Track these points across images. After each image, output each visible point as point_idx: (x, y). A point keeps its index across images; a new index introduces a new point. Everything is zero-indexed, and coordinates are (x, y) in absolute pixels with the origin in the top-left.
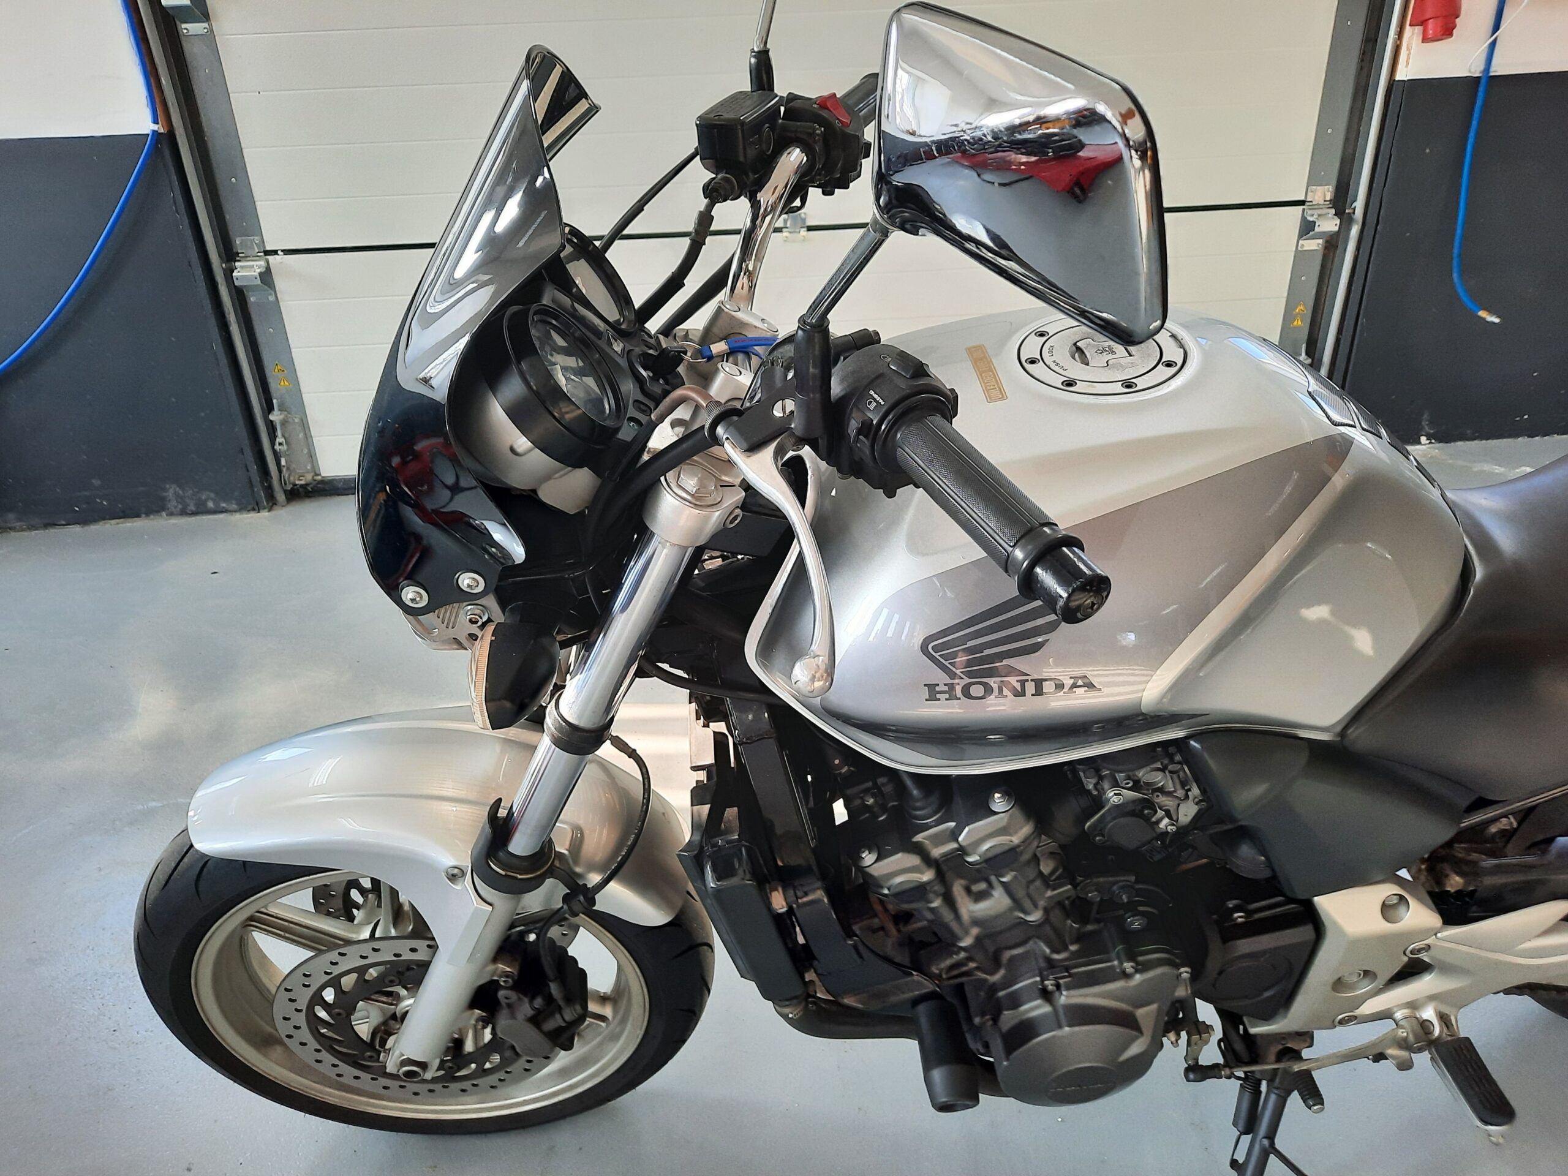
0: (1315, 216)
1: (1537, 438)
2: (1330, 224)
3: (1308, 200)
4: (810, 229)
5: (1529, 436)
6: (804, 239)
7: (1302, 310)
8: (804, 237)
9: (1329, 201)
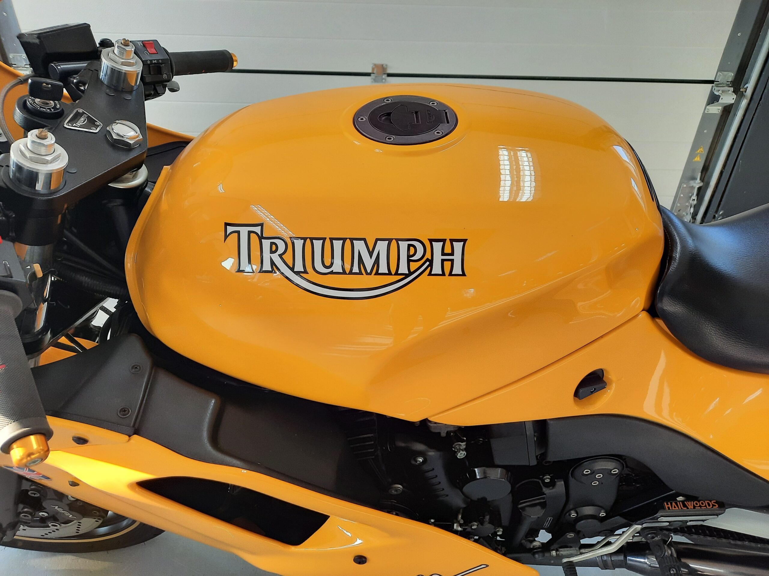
0: (720, 92)
2: (729, 98)
3: (716, 81)
4: (390, 75)
6: (385, 81)
7: (701, 151)
8: (385, 79)
9: (731, 82)
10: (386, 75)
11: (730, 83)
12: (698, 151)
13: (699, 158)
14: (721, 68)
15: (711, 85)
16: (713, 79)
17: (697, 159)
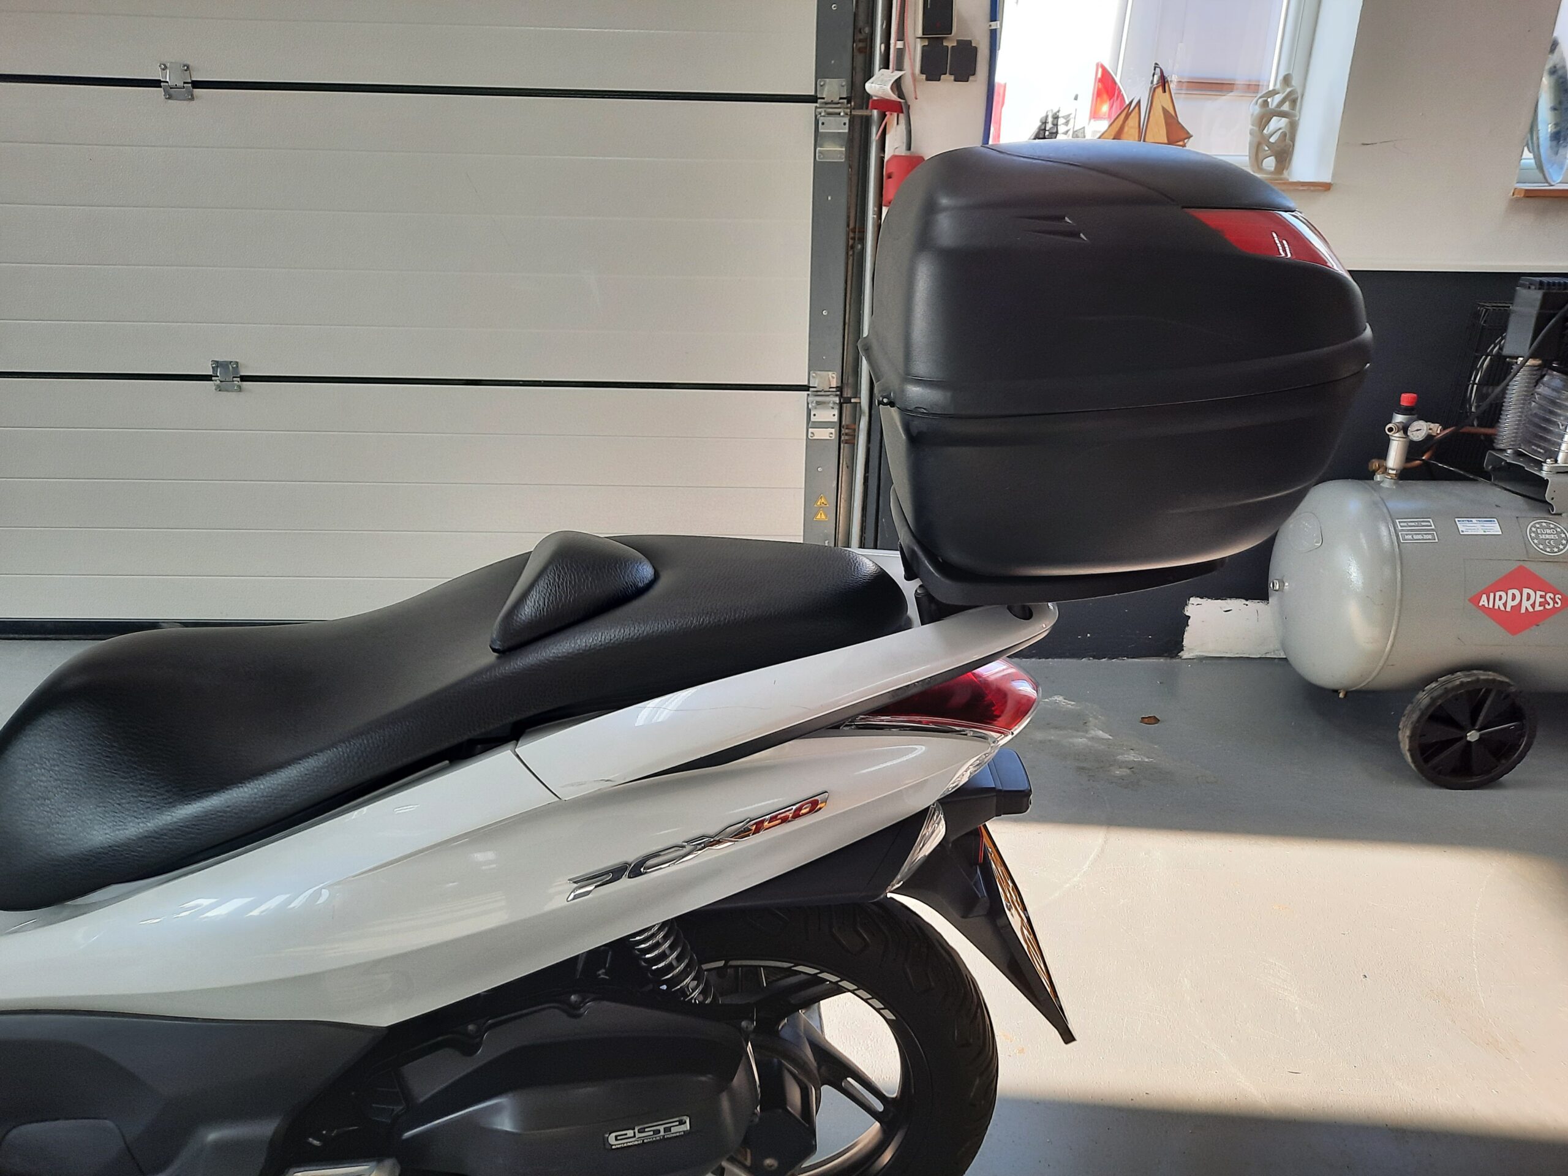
1: (1104, 660)
2: (826, 414)
3: (811, 385)
4: (244, 379)
5: (1094, 657)
6: (240, 389)
7: (823, 503)
8: (240, 387)
9: (837, 387)
10: (239, 379)
11: (834, 390)
12: (819, 503)
13: (823, 515)
14: (814, 364)
15: (806, 393)
16: (806, 383)
17: (821, 516)
